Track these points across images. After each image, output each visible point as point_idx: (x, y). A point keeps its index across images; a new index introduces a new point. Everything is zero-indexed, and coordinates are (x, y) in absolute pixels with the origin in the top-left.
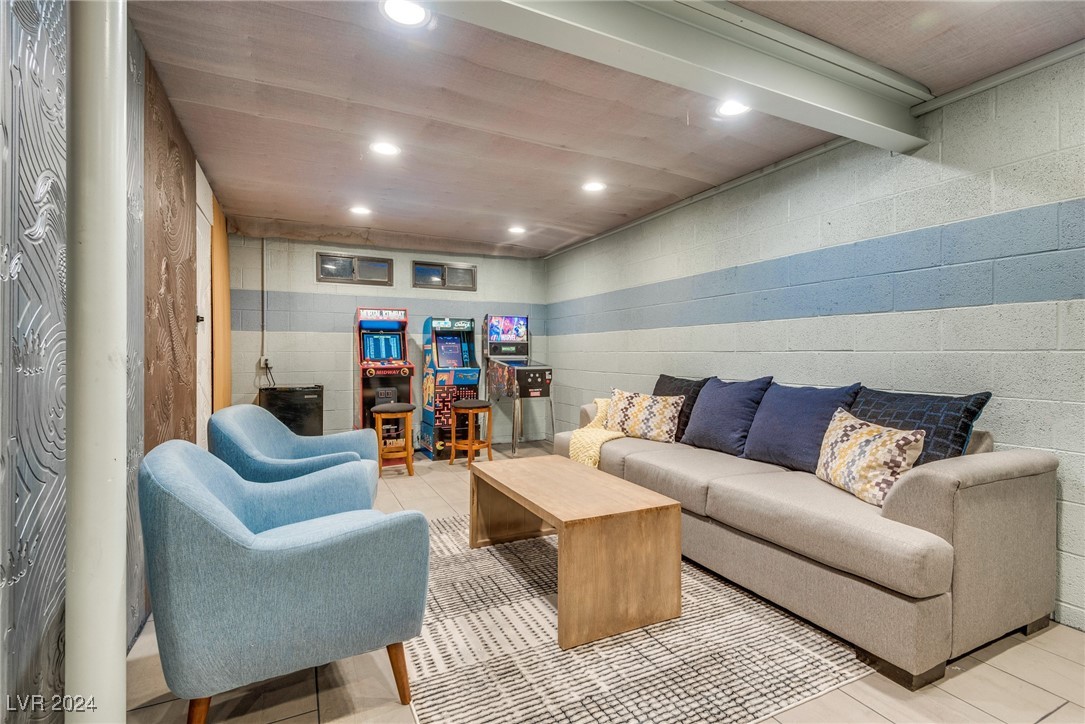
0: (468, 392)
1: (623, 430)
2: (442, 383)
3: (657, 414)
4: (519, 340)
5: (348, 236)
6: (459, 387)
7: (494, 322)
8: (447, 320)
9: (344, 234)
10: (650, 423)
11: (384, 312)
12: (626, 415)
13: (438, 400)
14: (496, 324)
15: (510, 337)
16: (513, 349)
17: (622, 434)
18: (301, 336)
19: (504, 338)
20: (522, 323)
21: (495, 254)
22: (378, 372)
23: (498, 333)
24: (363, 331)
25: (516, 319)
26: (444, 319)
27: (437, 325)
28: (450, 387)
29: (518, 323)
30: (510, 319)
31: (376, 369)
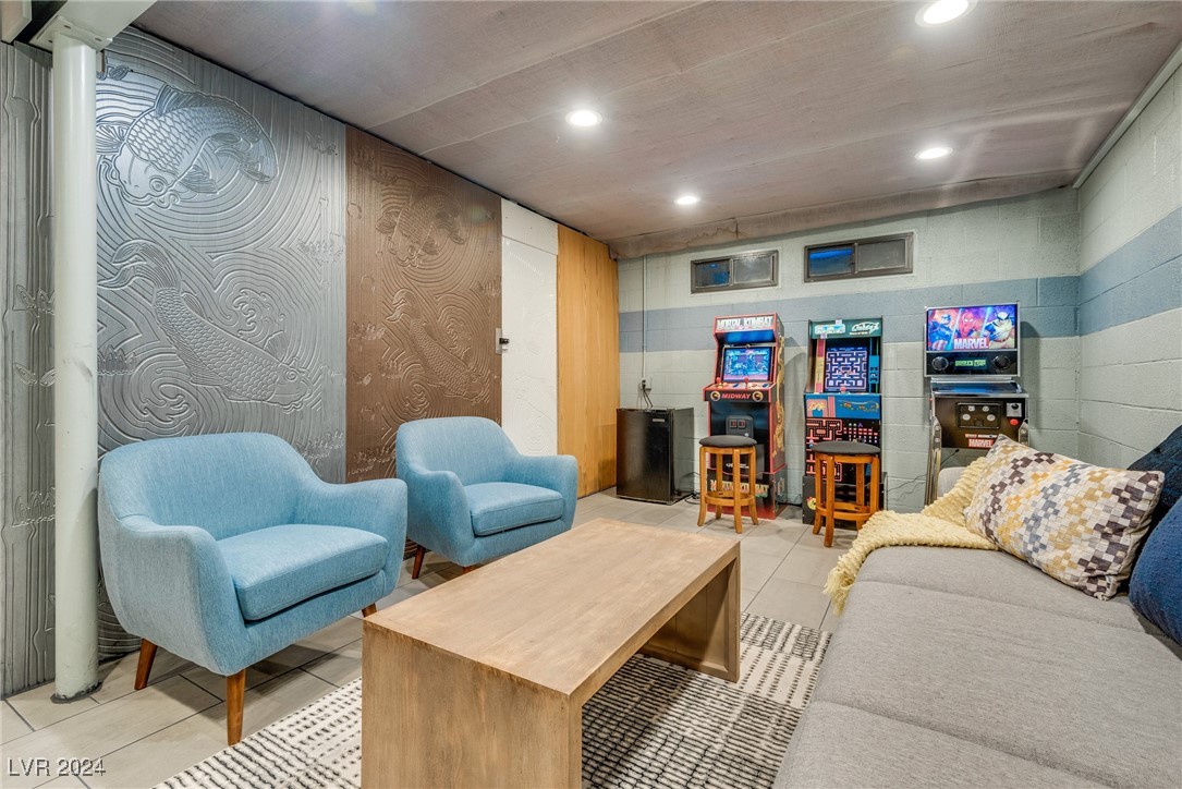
0: (863, 431)
1: (989, 533)
2: (818, 415)
3: (1064, 511)
4: (994, 346)
5: (714, 234)
6: (846, 422)
7: (939, 318)
8: (839, 323)
9: (710, 232)
10: (1040, 531)
11: (745, 320)
12: (996, 501)
13: (811, 438)
14: (942, 321)
15: (977, 342)
16: (982, 363)
17: (986, 543)
18: (676, 355)
19: (960, 344)
20: (1003, 315)
21: (943, 204)
22: (725, 396)
23: (947, 338)
24: (726, 346)
25: (989, 311)
26: (833, 322)
27: (822, 331)
28: (830, 420)
29: (994, 315)
30: (976, 310)
31: (721, 392)
